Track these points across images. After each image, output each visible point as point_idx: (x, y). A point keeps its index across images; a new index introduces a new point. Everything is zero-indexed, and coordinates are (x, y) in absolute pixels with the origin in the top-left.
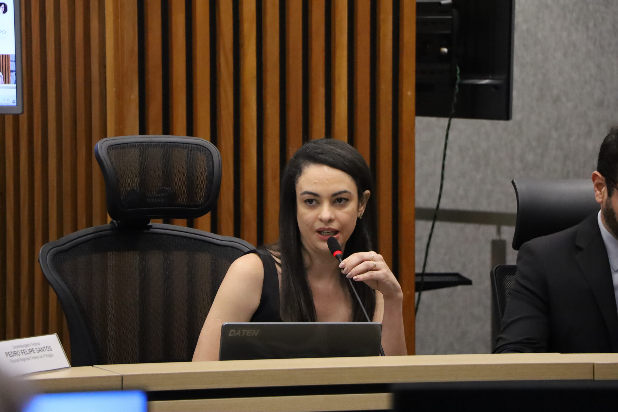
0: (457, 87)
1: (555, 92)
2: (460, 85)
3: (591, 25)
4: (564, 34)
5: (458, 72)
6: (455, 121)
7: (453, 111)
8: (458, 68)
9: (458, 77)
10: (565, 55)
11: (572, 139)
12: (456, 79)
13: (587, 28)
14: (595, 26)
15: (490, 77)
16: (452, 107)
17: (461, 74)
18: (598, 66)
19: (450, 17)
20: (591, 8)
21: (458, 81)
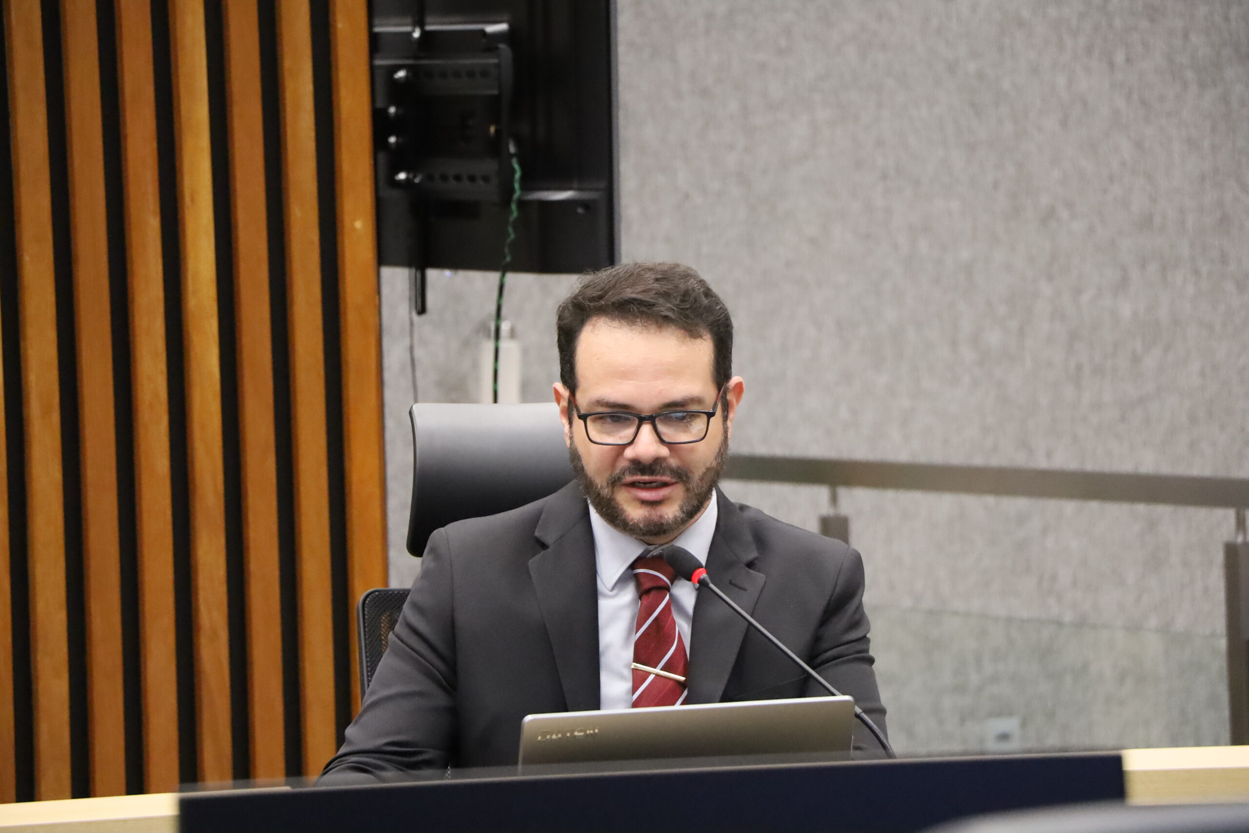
0: (514, 207)
1: (1045, 200)
2: (522, 204)
3: (1120, 57)
4: (1061, 81)
5: (518, 175)
6: (512, 278)
7: (508, 259)
8: (516, 166)
9: (517, 186)
10: (1064, 123)
11: (1086, 298)
12: (512, 191)
13: (1111, 65)
14: (1128, 60)
15: (575, 185)
16: (506, 250)
17: (523, 178)
18: (1139, 145)
19: (496, 61)
20: (1118, 23)
21: (517, 194)
